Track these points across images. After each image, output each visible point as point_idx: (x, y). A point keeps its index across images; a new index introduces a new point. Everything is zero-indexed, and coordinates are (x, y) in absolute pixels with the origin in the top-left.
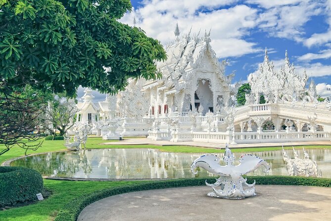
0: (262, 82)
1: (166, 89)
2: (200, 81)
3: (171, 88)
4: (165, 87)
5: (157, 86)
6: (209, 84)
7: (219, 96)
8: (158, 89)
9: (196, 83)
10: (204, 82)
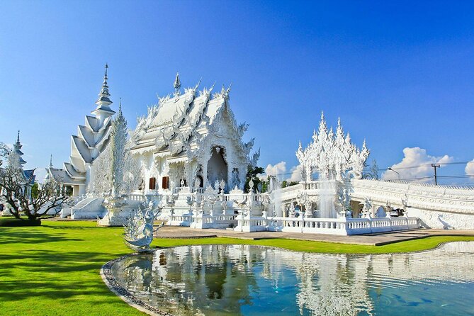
0: (316, 154)
1: (169, 156)
2: (214, 149)
3: (178, 155)
4: (168, 153)
5: (153, 150)
6: (223, 153)
7: (234, 169)
8: (155, 156)
9: (209, 150)
10: (218, 149)
